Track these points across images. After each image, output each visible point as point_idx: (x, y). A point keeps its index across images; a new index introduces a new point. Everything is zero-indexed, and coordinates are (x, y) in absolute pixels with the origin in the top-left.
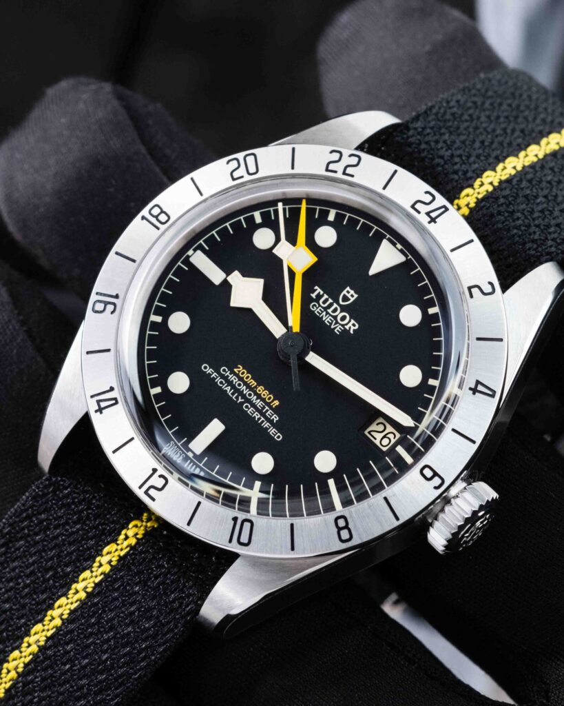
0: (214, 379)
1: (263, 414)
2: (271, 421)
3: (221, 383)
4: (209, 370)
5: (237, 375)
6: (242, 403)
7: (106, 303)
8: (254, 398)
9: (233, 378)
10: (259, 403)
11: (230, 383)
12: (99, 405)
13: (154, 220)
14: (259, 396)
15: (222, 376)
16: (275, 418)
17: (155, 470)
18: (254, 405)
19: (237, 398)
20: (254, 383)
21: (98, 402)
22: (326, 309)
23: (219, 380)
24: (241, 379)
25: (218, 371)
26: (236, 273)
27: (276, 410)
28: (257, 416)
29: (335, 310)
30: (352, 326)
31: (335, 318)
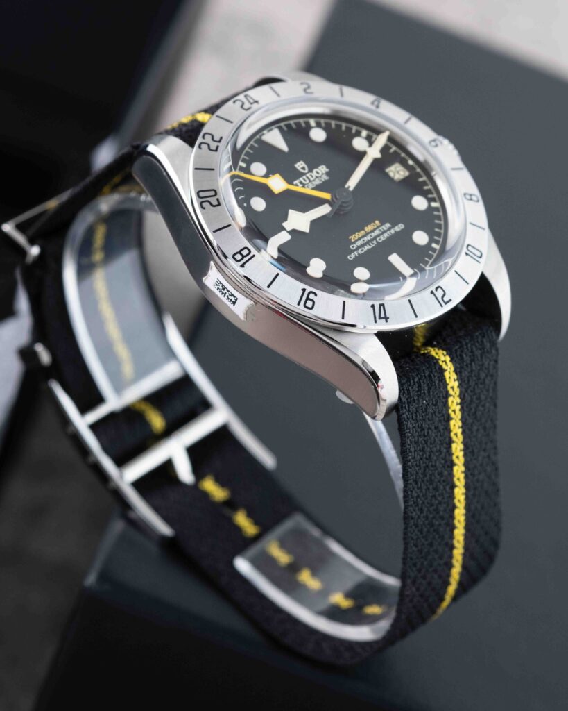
0: (359, 254)
1: (385, 232)
2: (390, 229)
3: (362, 251)
4: (353, 256)
5: (356, 241)
6: (377, 242)
7: (308, 299)
8: (373, 235)
9: (359, 243)
10: (377, 232)
11: (362, 246)
12: (382, 318)
13: (246, 259)
14: (373, 231)
15: (358, 248)
16: (388, 225)
17: (432, 292)
18: (379, 236)
19: (373, 244)
20: (362, 233)
21: (380, 318)
22: (310, 181)
23: (360, 251)
24: (359, 239)
25: (353, 251)
26: (284, 224)
27: (383, 223)
28: (386, 235)
29: (312, 176)
30: (323, 169)
31: (317, 177)
